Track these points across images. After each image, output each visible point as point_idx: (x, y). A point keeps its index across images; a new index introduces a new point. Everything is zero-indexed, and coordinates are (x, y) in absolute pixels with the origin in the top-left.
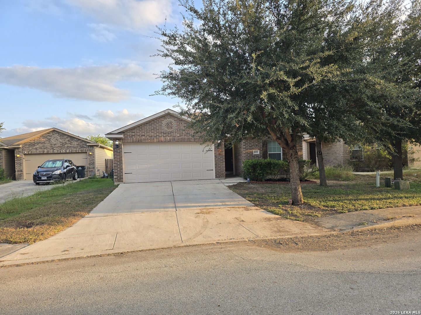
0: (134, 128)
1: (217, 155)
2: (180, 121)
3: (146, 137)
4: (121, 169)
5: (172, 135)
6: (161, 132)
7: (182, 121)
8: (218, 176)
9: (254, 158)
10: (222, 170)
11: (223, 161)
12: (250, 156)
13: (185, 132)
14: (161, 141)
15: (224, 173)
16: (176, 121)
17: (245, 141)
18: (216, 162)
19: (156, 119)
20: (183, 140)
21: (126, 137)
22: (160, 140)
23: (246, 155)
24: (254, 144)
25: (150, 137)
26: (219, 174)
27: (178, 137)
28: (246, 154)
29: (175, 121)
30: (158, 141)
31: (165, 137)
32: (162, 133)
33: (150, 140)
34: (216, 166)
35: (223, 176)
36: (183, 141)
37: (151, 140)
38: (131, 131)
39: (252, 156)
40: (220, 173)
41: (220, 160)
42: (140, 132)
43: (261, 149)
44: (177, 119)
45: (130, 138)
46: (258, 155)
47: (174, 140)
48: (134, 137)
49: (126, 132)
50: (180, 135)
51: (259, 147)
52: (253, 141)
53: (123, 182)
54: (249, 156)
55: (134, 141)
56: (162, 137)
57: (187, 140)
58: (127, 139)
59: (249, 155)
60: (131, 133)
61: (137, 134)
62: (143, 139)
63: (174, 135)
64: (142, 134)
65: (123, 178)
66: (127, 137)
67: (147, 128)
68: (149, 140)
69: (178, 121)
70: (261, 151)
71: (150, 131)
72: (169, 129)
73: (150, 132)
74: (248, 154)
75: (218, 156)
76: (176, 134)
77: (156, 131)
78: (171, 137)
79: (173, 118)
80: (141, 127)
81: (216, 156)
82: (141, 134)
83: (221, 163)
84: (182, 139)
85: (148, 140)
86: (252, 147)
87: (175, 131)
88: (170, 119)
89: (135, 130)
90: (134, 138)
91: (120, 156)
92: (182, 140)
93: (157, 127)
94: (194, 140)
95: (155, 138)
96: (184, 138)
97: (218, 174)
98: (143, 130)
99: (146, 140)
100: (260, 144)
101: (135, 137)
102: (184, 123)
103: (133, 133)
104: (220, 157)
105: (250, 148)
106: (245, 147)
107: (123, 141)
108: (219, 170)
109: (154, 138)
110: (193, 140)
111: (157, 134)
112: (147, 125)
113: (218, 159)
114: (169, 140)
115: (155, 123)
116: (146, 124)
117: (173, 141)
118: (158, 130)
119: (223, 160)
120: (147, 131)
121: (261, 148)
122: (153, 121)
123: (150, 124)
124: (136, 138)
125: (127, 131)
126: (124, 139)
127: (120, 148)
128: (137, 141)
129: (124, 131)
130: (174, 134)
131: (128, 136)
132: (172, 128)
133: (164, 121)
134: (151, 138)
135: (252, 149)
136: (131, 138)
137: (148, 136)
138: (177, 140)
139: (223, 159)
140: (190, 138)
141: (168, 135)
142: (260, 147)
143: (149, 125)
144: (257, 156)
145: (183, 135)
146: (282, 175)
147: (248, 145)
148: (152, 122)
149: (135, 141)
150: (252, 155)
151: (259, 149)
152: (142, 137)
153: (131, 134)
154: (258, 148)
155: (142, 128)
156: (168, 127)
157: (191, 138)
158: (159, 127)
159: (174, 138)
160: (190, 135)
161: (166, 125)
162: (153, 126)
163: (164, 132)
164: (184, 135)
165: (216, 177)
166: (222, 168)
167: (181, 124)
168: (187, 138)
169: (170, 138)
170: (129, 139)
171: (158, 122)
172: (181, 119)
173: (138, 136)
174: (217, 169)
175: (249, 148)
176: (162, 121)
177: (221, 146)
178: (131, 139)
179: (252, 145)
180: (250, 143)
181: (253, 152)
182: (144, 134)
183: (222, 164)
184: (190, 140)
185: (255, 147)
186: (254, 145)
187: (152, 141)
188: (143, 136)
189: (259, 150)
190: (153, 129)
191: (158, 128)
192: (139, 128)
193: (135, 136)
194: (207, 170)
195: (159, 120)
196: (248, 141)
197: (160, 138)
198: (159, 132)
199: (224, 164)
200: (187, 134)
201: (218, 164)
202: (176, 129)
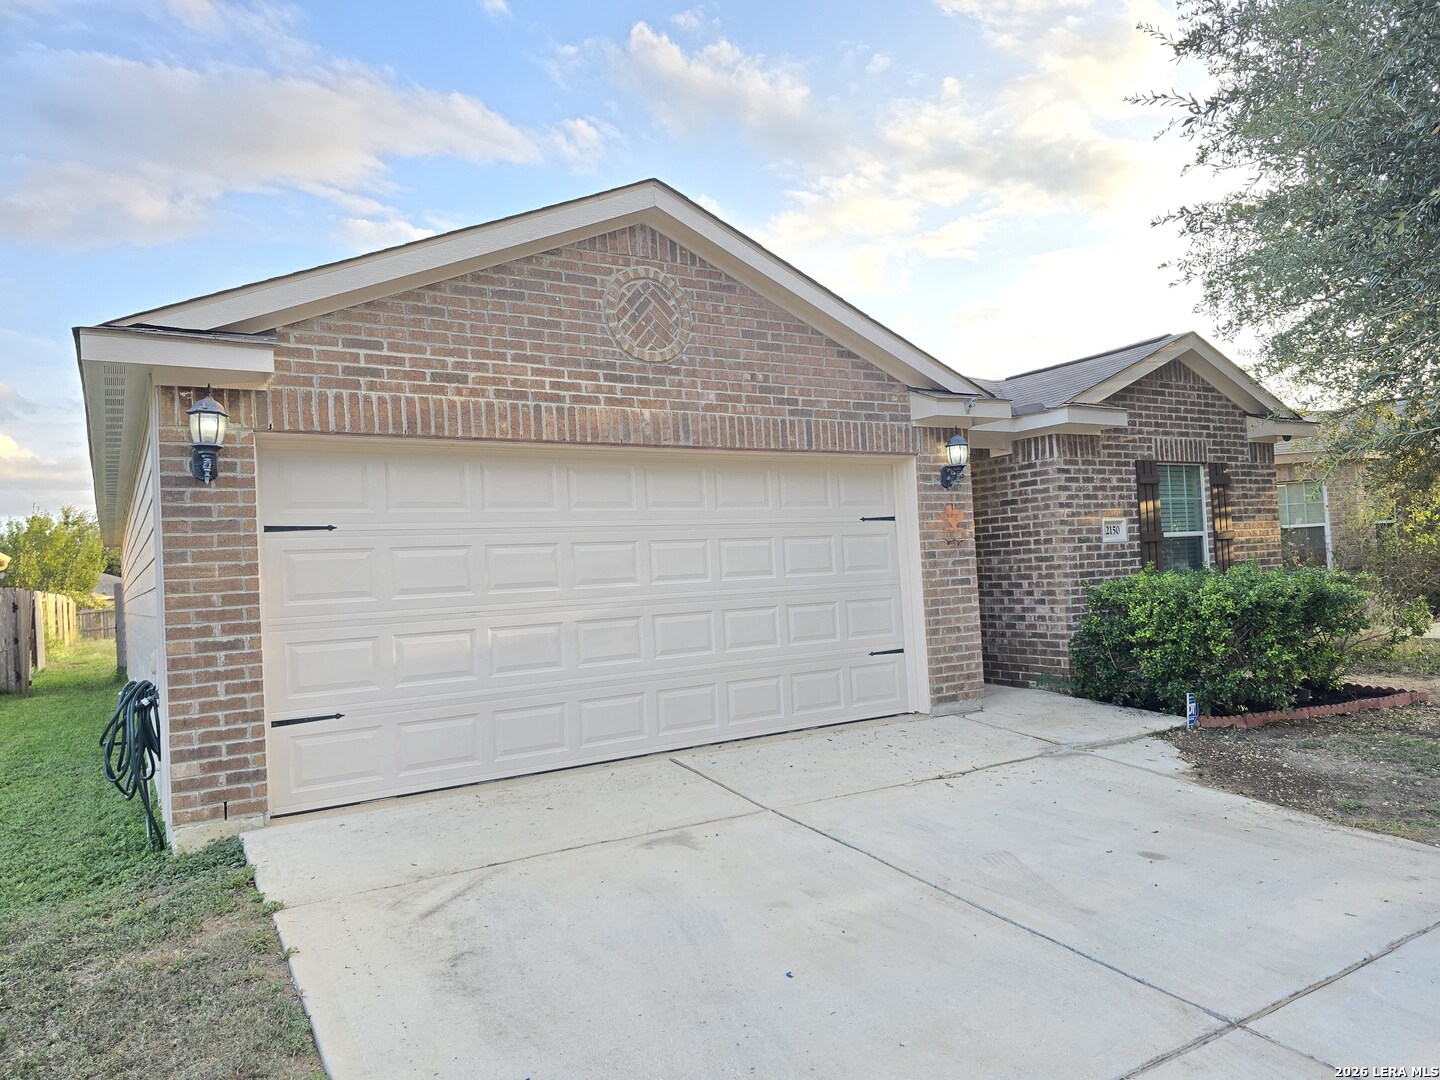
0: (368, 304)
1: (936, 545)
2: (721, 288)
3: (473, 392)
4: (244, 688)
5: (667, 394)
6: (593, 365)
7: (731, 289)
8: (946, 694)
9: (1107, 565)
10: (967, 648)
11: (970, 591)
12: (1088, 557)
13: (753, 377)
14: (595, 435)
15: (977, 666)
16: (692, 284)
17: (1066, 462)
18: (935, 593)
19: (552, 249)
20: (741, 433)
21: (295, 381)
22: (583, 427)
23: (1074, 549)
24: (1103, 480)
25: (509, 395)
26: (951, 679)
27: (709, 407)
28: (1074, 540)
29: (684, 283)
30: (572, 434)
31: (620, 402)
32: (601, 373)
33: (505, 425)
34: (937, 622)
35: (971, 686)
36: (742, 442)
37: (515, 424)
38: (338, 329)
39: (1098, 556)
40: (954, 668)
42: (421, 350)
43: (1131, 514)
44: (698, 273)
45: (331, 393)
46: (1122, 546)
47: (687, 432)
48: (371, 387)
49: (294, 334)
50: (720, 397)
51: (1124, 497)
52: (1101, 463)
53: (261, 807)
54: (1085, 551)
55: (370, 421)
56: (596, 401)
57: (768, 435)
58: (308, 397)
59: (1084, 545)
60: (340, 348)
61: (400, 361)
62: (452, 405)
63: (679, 394)
64: (444, 365)
65: (262, 777)
66: (309, 382)
67: (480, 318)
68: (502, 417)
69: (709, 292)
70: (1134, 521)
71: (506, 345)
72: (643, 344)
73: (503, 357)
74: (1079, 540)
75: (945, 554)
76: (694, 385)
77: (550, 349)
78: (663, 405)
79: (674, 259)
80: (428, 304)
81: (933, 555)
82: (428, 363)
83: (959, 601)
84: (732, 427)
85: (491, 423)
86: (1096, 497)
87: (692, 361)
88: (652, 269)
89: (375, 319)
90: (367, 399)
91: (235, 556)
93: (561, 313)
94: (810, 442)
95: (549, 410)
96: (749, 419)
97: (947, 679)
98: (447, 327)
99: (478, 415)
100: (1129, 480)
101: (383, 387)
102: (746, 312)
103: (362, 352)
104: (954, 563)
105: (1088, 506)
106: (1068, 498)
107: (263, 418)
108: (954, 649)
109: (537, 408)
110: (802, 439)
111: (561, 374)
112: (481, 293)
113: (942, 573)
114: (649, 431)
115: (547, 282)
116: (476, 278)
117: (677, 437)
118: (568, 339)
119: (967, 581)
120: (482, 342)
121: (1132, 505)
122: (526, 267)
123: (502, 282)
124: (387, 395)
125: (300, 320)
126: (277, 394)
127: (232, 482)
128: (398, 424)
129: (278, 326)
130: (680, 384)
131: (310, 368)
132: (667, 338)
133: (612, 278)
134: (514, 408)
135: (1096, 514)
136: (345, 393)
137: (491, 388)
138: (705, 431)
139: (969, 572)
140: (783, 421)
141: (638, 392)
142: (1129, 497)
143: (496, 294)
144: (1119, 552)
145: (738, 399)
147: (1080, 489)
148: (521, 272)
149: (383, 424)
150: (1099, 548)
151: (1125, 514)
152: (442, 391)
153: (341, 357)
154: (1119, 505)
155: (441, 313)
156: (641, 328)
157: (792, 423)
158: (575, 316)
159: (685, 419)
160: (781, 401)
161: (624, 311)
162: (526, 302)
163: (611, 366)
164: (744, 395)
165: (934, 701)
166: (964, 639)
167: (728, 310)
168: (767, 422)
169: (654, 418)
170: (323, 399)
171: (569, 278)
172: (728, 278)
173: (407, 375)
174: (943, 641)
175: (1084, 506)
176: (596, 270)
177: (955, 489)
178: (338, 398)
179: (1095, 488)
180: (1086, 471)
181: (1099, 530)
182: (457, 365)
183: (964, 610)
184: (784, 436)
185: (1107, 497)
186: (1104, 488)
187: (526, 429)
188: (449, 378)
189: (1124, 519)
190: (529, 335)
191: (570, 327)
192: (416, 310)
193: (377, 373)
194: (872, 654)
195: (571, 266)
196: (1076, 463)
197: (583, 410)
198: (577, 364)
199: (972, 609)
200: (763, 390)
201: (945, 612)
202: (697, 351)
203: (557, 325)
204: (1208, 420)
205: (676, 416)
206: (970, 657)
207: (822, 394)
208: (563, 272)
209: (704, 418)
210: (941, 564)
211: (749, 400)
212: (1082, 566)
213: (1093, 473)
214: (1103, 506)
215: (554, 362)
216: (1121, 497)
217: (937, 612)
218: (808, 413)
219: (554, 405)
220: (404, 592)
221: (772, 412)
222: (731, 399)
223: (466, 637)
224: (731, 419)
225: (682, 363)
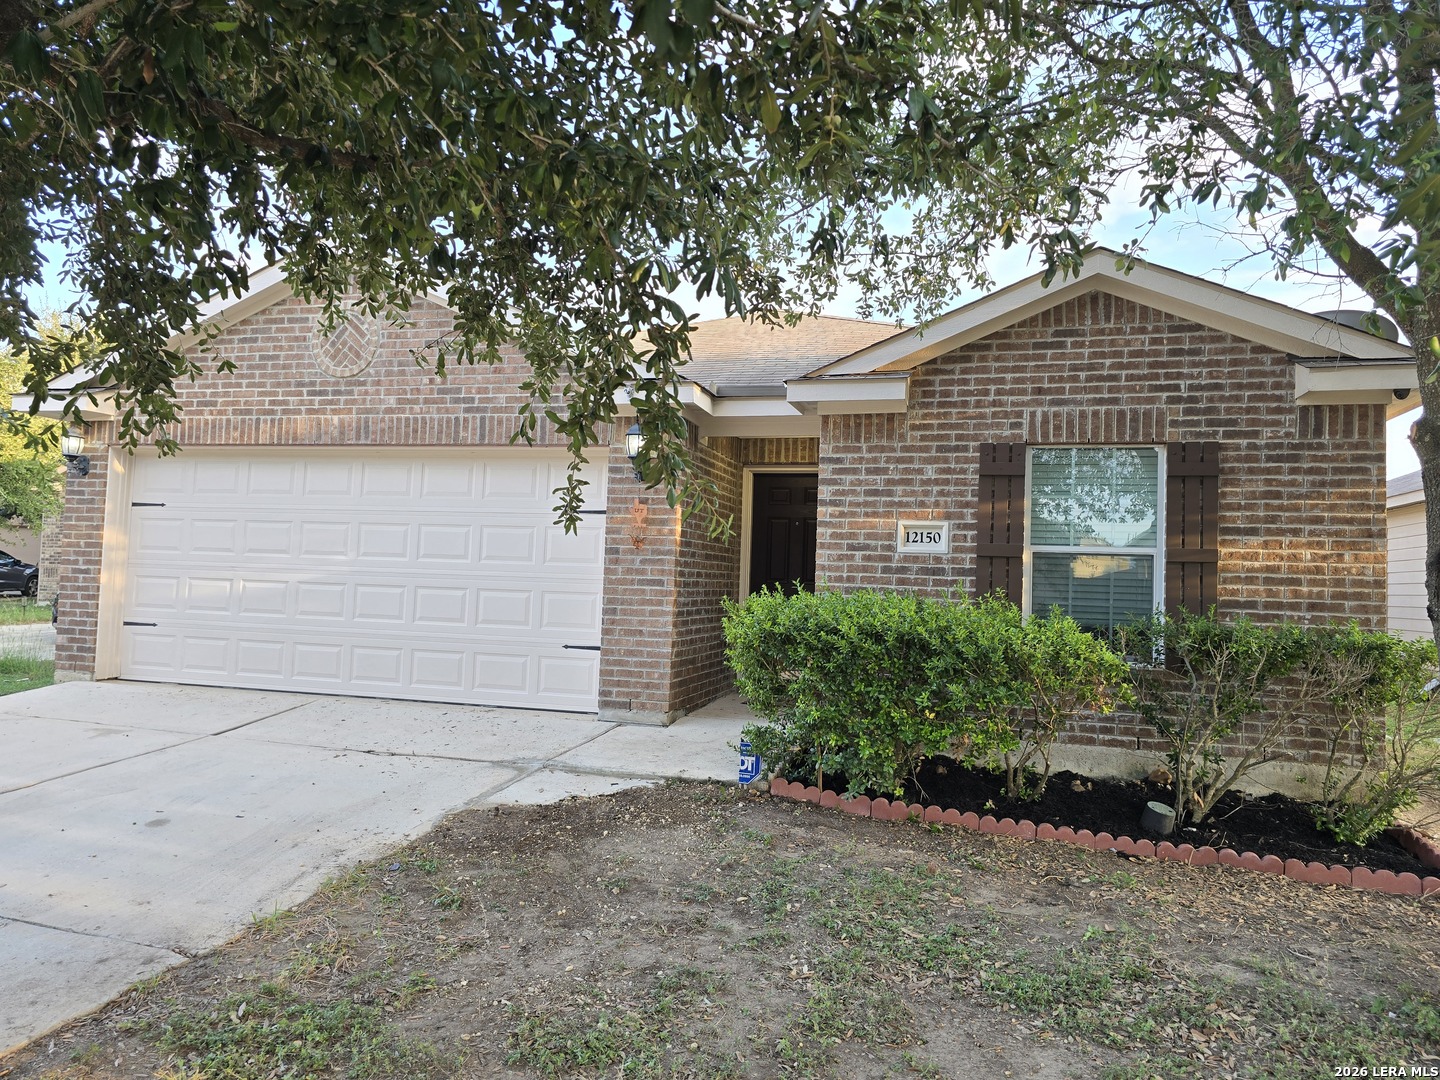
1: (622, 541)
3: (220, 413)
4: (89, 596)
5: (354, 402)
6: (300, 384)
7: (419, 306)
8: (617, 698)
9: (901, 582)
10: (649, 654)
11: (666, 594)
12: (865, 569)
13: (432, 381)
14: (295, 438)
15: (662, 676)
17: (838, 449)
18: (615, 591)
20: (415, 431)
22: (287, 433)
23: (840, 558)
24: (906, 471)
25: (241, 412)
26: (627, 684)
27: (389, 411)
28: (838, 546)
30: (279, 438)
31: (316, 412)
32: (305, 390)
33: (237, 434)
34: (613, 622)
35: (651, 697)
36: (415, 438)
37: (242, 436)
39: (886, 570)
40: (630, 674)
41: (641, 582)
42: (193, 386)
43: (962, 516)
46: (938, 559)
47: (367, 433)
50: (399, 401)
51: (948, 494)
52: (905, 449)
53: (91, 669)
54: (858, 561)
56: (299, 412)
57: (441, 432)
59: (859, 554)
62: (206, 422)
63: (364, 401)
64: (204, 395)
65: (93, 650)
68: (236, 429)
70: (967, 527)
72: (339, 363)
73: (240, 385)
74: (852, 547)
75: (631, 552)
76: (378, 392)
77: (272, 376)
78: (350, 411)
81: (617, 551)
82: (196, 395)
83: (644, 602)
84: (408, 426)
85: (228, 433)
86: (890, 493)
87: (378, 373)
91: (94, 519)
92: (407, 435)
93: (281, 348)
94: (482, 436)
95: (265, 421)
96: (423, 419)
97: (618, 684)
98: (209, 368)
99: (221, 428)
100: (963, 471)
102: (431, 325)
104: (645, 562)
105: (873, 504)
106: (835, 493)
107: (111, 437)
108: (631, 653)
109: (258, 420)
110: (474, 434)
111: (275, 394)
112: (231, 342)
113: (629, 571)
114: (336, 433)
115: (274, 326)
117: (358, 437)
118: (284, 367)
119: (660, 583)
120: (229, 377)
121: (967, 505)
122: (262, 318)
123: (245, 332)
126: (119, 422)
127: (95, 476)
130: (366, 393)
132: (358, 355)
134: (243, 422)
135: (888, 515)
137: (230, 408)
138: (383, 430)
139: (662, 572)
140: (457, 419)
141: (331, 402)
142: (962, 494)
143: (240, 340)
144: (932, 568)
145: (415, 402)
146: (1148, 746)
147: (860, 483)
148: (258, 322)
150: (889, 559)
151: (948, 517)
152: (201, 413)
154: (937, 504)
155: (206, 359)
156: (337, 351)
157: (466, 420)
158: (291, 348)
159: (367, 422)
160: (457, 401)
161: (326, 339)
162: (259, 344)
163: (313, 384)
164: (422, 397)
165: (604, 705)
166: (647, 644)
167: (413, 325)
168: (440, 421)
169: (341, 422)
171: (290, 320)
174: (618, 642)
175: (866, 504)
176: (309, 311)
179: (889, 482)
180: (875, 460)
181: (891, 536)
182: (212, 394)
183: (652, 613)
184: (457, 432)
185: (913, 494)
186: (908, 482)
187: (249, 438)
188: (206, 404)
189: (945, 524)
190: (258, 367)
191: (286, 357)
194: (566, 647)
195: (290, 311)
196: (859, 449)
197: (289, 420)
198: (288, 384)
199: (663, 613)
200: (440, 391)
201: (625, 613)
202: (383, 364)
203: (277, 357)
204: (1179, 376)
205: (359, 419)
206: (656, 665)
207: (499, 390)
208: (286, 317)
209: (383, 420)
210: (625, 561)
211: (426, 401)
212: (850, 579)
213: (887, 462)
214: (900, 504)
215: (273, 385)
216: (941, 493)
217: (614, 611)
218: (484, 410)
219: (269, 418)
220: (196, 549)
221: (447, 411)
222: (409, 401)
223: (227, 584)
224: (407, 419)
225: (369, 375)
